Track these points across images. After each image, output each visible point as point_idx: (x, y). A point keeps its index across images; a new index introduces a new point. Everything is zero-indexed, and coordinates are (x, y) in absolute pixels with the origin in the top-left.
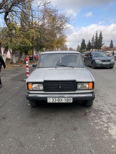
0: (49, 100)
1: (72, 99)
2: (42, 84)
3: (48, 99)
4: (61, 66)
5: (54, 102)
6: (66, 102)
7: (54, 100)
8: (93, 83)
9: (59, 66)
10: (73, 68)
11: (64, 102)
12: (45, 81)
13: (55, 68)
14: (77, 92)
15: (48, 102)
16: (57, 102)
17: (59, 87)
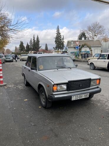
0: (74, 98)
1: (89, 94)
2: (65, 85)
3: (72, 97)
4: (61, 68)
5: (77, 99)
6: (85, 97)
7: (77, 98)
8: (100, 79)
9: (59, 68)
10: (71, 69)
11: (83, 98)
12: (70, 82)
13: (57, 70)
14: (91, 88)
15: (72, 100)
16: (79, 99)
17: (80, 85)
